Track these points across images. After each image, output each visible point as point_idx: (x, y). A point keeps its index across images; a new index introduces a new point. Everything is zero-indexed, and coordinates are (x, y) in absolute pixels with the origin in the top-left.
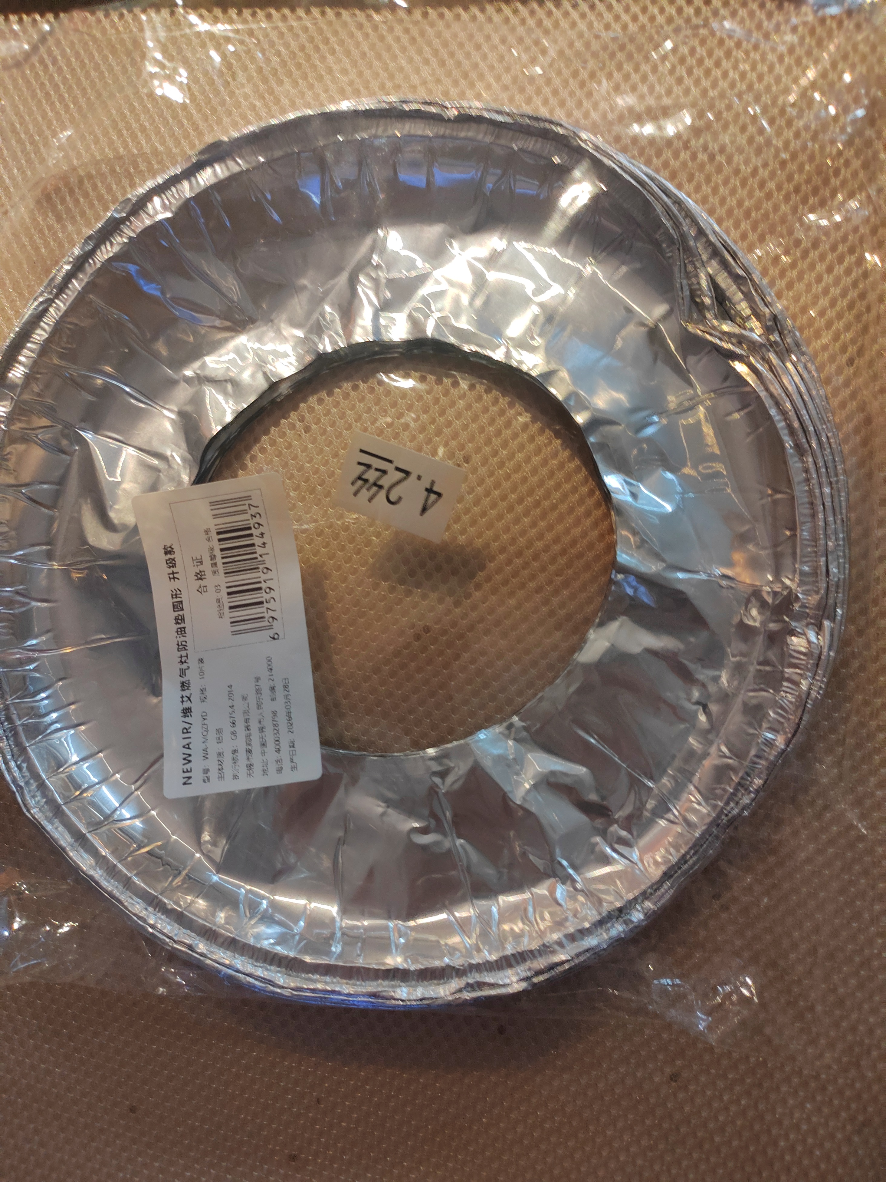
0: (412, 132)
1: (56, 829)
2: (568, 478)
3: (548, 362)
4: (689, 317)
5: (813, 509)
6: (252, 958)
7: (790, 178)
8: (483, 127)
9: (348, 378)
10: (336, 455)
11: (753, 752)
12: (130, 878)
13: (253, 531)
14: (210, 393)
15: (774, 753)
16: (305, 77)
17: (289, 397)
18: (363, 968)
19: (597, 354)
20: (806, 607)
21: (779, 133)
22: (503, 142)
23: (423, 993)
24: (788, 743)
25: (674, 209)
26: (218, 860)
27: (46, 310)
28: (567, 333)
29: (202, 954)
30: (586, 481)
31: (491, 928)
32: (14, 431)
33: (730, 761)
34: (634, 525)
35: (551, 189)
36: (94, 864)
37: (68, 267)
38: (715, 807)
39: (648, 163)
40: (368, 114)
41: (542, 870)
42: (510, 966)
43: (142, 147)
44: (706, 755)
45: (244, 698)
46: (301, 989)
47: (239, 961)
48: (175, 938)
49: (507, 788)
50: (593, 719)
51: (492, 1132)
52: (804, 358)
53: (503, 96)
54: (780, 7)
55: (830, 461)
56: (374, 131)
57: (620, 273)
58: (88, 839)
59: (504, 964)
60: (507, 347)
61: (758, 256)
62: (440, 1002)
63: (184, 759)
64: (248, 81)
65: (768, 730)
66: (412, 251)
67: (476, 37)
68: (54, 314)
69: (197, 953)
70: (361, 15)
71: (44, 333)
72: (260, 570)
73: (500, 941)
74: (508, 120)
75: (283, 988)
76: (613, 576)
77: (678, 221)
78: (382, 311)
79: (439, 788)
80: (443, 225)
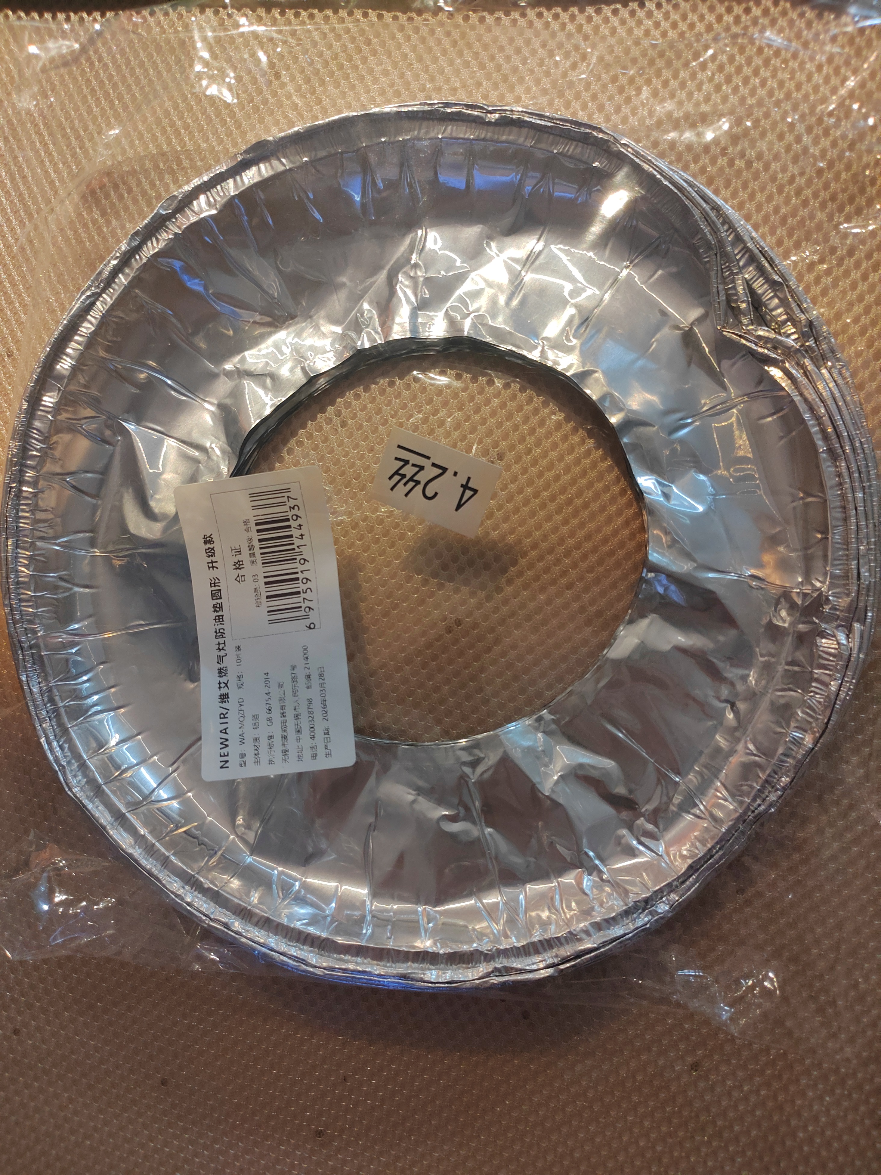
0: (454, 135)
1: (97, 807)
2: (601, 477)
3: (584, 364)
4: (724, 321)
5: (845, 513)
6: (285, 937)
7: (826, 186)
8: (525, 131)
9: (384, 375)
10: (372, 450)
11: (780, 751)
12: (168, 857)
13: (291, 523)
14: (249, 386)
15: (802, 752)
16: (347, 77)
17: (325, 392)
18: (394, 950)
19: (632, 356)
20: (837, 610)
21: (816, 141)
22: (542, 146)
23: (452, 977)
24: (816, 742)
25: (713, 214)
26: (252, 842)
27: (93, 304)
28: (602, 335)
29: (237, 933)
30: (618, 481)
31: (518, 916)
32: (61, 421)
33: (757, 758)
34: (665, 525)
35: (590, 193)
36: (133, 843)
37: (115, 262)
38: (741, 803)
39: (686, 168)
40: (412, 116)
41: (569, 859)
42: (537, 952)
43: (185, 144)
44: (732, 752)
45: (280, 686)
46: (333, 969)
47: (272, 940)
48: (212, 917)
49: (535, 779)
50: (621, 714)
51: (515, 1114)
52: (838, 365)
53: (543, 100)
54: (820, 16)
55: (863, 466)
56: (416, 133)
57: (656, 276)
58: (127, 818)
59: (531, 950)
60: (543, 347)
61: (793, 262)
62: (468, 985)
63: (222, 743)
64: (291, 81)
65: (796, 729)
66: (451, 251)
67: (516, 41)
68: (100, 308)
69: (232, 931)
70: (403, 18)
71: (89, 326)
72: (298, 561)
73: (527, 927)
74: (549, 124)
75: (315, 967)
76: (644, 575)
77: (716, 226)
78: (419, 310)
79: (469, 777)
80: (481, 226)
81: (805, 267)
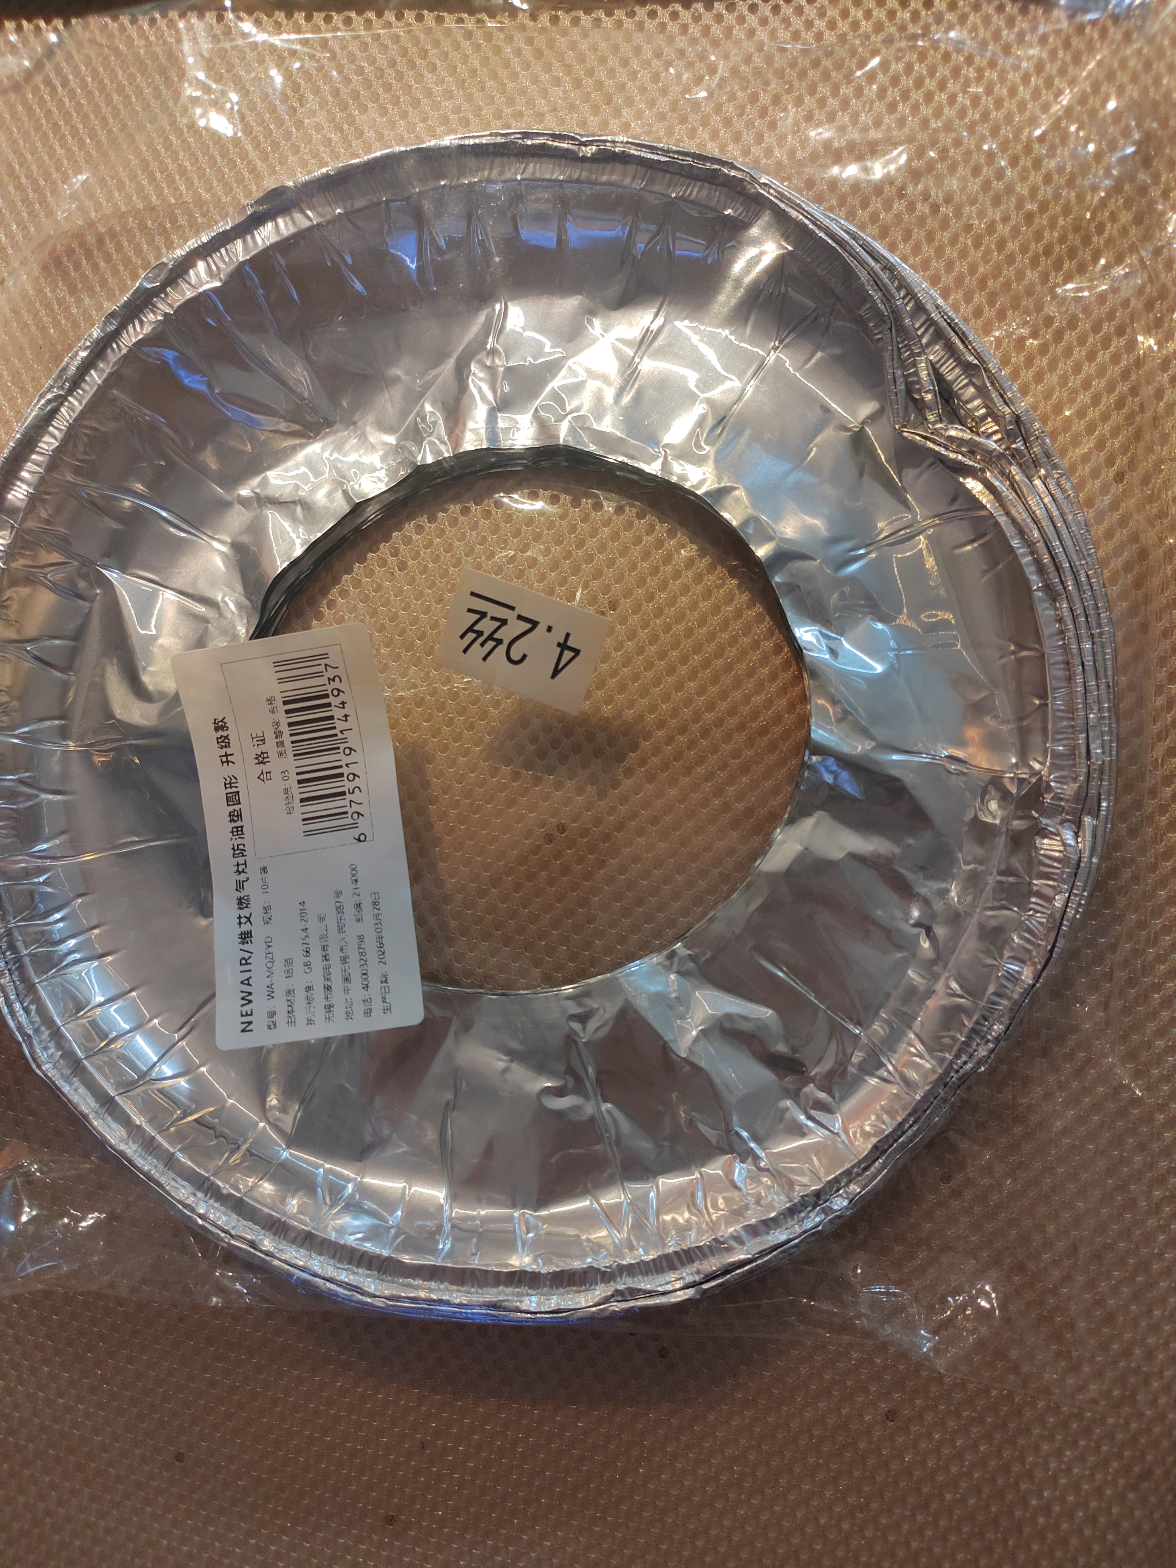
0: (537, 175)
1: (76, 1090)
2: (747, 629)
3: (719, 479)
4: (904, 418)
5: (1069, 670)
6: (333, 1257)
7: (1038, 236)
8: (631, 168)
9: (455, 499)
10: (440, 600)
11: (991, 989)
12: (173, 1154)
13: (331, 700)
14: (273, 518)
15: (1019, 990)
16: (396, 102)
17: (377, 524)
18: (480, 1270)
19: (784, 467)
20: (1061, 799)
21: (1023, 176)
22: (657, 188)
23: (558, 1304)
24: (1037, 977)
25: (885, 277)
26: (288, 1131)
27: (55, 411)
28: (744, 439)
29: (267, 1253)
30: (770, 634)
31: (647, 1219)
32: (15, 569)
33: (961, 1001)
34: (833, 691)
35: (722, 250)
36: (125, 1136)
37: (84, 354)
38: (942, 1060)
39: (851, 216)
40: (480, 151)
41: (715, 1144)
42: (673, 1268)
43: (181, 195)
44: (930, 993)
45: (321, 919)
46: (398, 1298)
47: (316, 1262)
48: (233, 1232)
49: (668, 1036)
50: (781, 945)
51: (651, 1486)
52: (1055, 474)
53: (660, 128)
54: (1024, 11)
55: (1091, 607)
56: (486, 173)
57: (814, 360)
58: (117, 1104)
59: (665, 1264)
60: (666, 458)
61: (997, 338)
62: (580, 1314)
63: (243, 999)
64: (321, 107)
65: (1010, 961)
66: (540, 331)
67: (622, 50)
68: (66, 415)
69: (261, 1251)
70: (470, 23)
71: (53, 441)
72: (341, 750)
73: (660, 1235)
74: (663, 159)
75: (375, 1296)
76: (806, 758)
77: (889, 292)
78: (500, 410)
79: (578, 1035)
80: (580, 297)
81: (1012, 345)
